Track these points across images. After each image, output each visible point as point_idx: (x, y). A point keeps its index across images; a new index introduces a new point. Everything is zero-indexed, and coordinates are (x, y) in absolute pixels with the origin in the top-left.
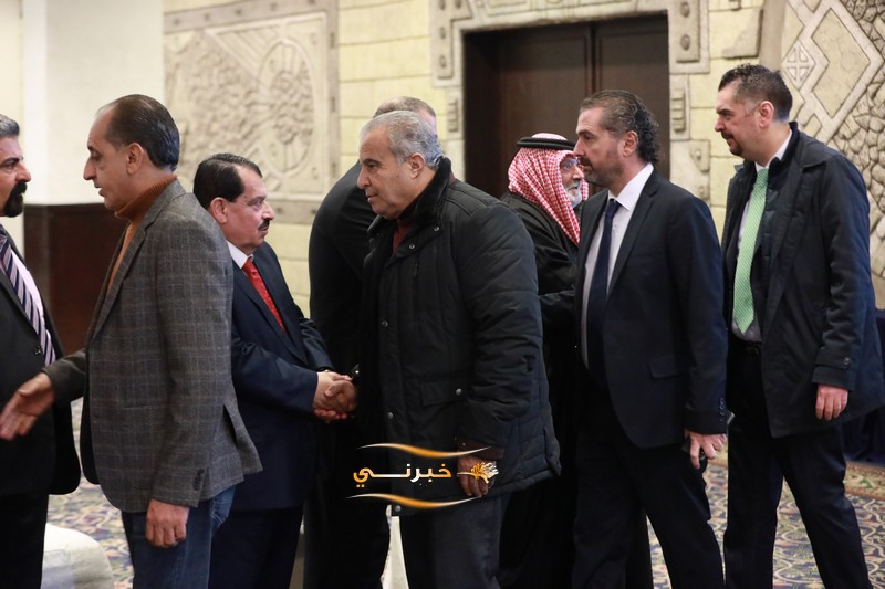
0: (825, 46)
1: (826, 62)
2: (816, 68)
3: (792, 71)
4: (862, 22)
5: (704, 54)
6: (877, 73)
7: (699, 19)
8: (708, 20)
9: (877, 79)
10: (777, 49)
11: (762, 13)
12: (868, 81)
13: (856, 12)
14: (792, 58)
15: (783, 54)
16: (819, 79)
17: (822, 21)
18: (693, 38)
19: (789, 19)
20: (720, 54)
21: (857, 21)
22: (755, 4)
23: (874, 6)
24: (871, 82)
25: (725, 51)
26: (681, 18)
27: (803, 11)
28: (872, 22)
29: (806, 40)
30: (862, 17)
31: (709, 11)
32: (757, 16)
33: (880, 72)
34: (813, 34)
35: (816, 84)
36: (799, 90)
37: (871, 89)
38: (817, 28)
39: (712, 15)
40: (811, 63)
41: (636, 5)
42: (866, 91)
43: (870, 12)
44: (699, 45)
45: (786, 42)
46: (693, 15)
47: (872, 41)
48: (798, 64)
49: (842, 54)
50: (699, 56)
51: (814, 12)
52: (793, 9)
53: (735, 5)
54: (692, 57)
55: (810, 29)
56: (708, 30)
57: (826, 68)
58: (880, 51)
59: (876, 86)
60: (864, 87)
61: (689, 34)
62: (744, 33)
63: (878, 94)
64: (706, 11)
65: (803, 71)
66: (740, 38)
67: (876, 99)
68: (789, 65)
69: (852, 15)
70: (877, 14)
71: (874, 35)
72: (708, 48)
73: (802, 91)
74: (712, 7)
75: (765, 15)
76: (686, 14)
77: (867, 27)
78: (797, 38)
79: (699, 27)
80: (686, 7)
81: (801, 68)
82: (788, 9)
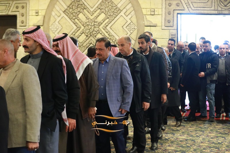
0: (62, 24)
1: (62, 28)
2: (59, 29)
3: (53, 29)
4: (72, 20)
5: (27, 25)
6: (75, 30)
7: (26, 17)
8: (29, 17)
9: (75, 31)
10: (48, 24)
11: (44, 16)
12: (73, 32)
13: (70, 17)
14: (53, 26)
15: (50, 25)
16: (60, 31)
17: (61, 19)
18: (25, 21)
19: (52, 18)
20: (32, 25)
21: (70, 19)
22: (42, 14)
23: (75, 16)
24: (74, 32)
25: (33, 24)
26: (21, 17)
27: (56, 17)
28: (74, 20)
29: (57, 23)
30: (72, 19)
31: (29, 16)
32: (43, 17)
33: (76, 30)
34: (59, 21)
35: (59, 32)
36: (54, 33)
37: (74, 33)
38: (60, 20)
39: (30, 16)
40: (58, 27)
41: (8, 13)
42: (72, 34)
43: (74, 18)
44: (26, 23)
45: (51, 23)
46: (25, 16)
47: (74, 23)
48: (54, 28)
49: (66, 26)
50: (26, 25)
51: (59, 17)
52: (53, 16)
53: (37, 14)
54: (24, 25)
55: (58, 20)
56: (29, 20)
57: (62, 29)
58: (76, 26)
59: (75, 33)
60: (72, 33)
61: (24, 20)
62: (39, 20)
63: (75, 34)
64: (28, 15)
65: (56, 29)
66: (38, 22)
67: (75, 36)
68: (51, 28)
69: (69, 18)
70: (76, 18)
71: (75, 22)
72: (29, 23)
73: (55, 33)
74: (30, 15)
75: (45, 17)
76: (23, 16)
77: (73, 21)
78: (54, 22)
79: (26, 19)
80: (23, 14)
81: (55, 28)
82: (52, 16)
